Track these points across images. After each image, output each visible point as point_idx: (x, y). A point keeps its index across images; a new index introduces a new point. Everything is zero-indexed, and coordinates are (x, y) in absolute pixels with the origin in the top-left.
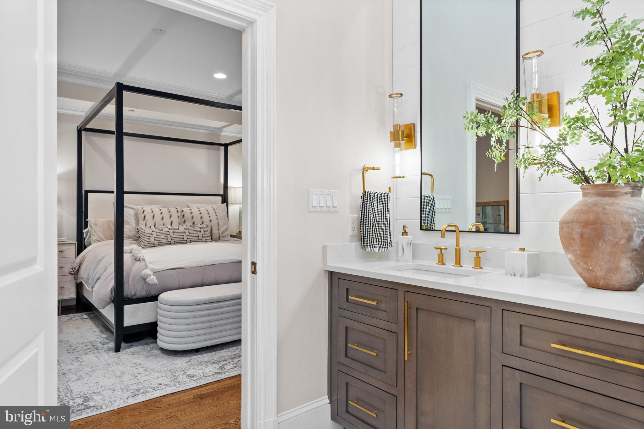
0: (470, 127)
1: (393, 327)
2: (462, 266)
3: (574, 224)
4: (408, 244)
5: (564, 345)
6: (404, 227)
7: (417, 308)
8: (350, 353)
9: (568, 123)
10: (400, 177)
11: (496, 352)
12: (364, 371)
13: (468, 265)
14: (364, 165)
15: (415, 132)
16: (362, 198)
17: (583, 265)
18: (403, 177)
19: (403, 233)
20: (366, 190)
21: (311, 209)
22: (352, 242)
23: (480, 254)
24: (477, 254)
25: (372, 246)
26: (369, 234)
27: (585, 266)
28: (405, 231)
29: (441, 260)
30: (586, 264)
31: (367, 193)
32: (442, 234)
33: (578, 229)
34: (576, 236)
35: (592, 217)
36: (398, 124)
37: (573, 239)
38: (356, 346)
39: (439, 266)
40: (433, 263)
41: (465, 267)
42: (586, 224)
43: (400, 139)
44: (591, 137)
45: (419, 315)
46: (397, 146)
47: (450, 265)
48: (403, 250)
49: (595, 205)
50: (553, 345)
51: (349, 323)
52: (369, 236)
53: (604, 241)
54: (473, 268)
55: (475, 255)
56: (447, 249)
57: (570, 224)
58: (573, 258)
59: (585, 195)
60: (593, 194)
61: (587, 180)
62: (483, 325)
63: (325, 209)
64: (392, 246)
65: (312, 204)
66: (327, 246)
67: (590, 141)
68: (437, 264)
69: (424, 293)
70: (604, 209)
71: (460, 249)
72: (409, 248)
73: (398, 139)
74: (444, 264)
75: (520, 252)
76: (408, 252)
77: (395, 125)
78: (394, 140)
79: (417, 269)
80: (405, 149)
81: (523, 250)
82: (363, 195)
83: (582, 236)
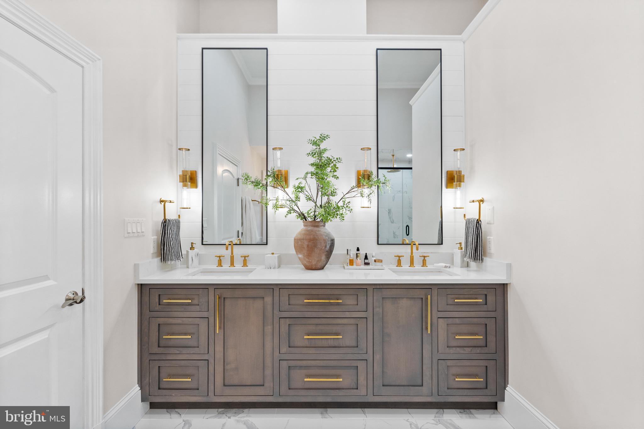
0: (245, 182)
1: (205, 314)
2: (235, 266)
3: (304, 240)
4: (196, 256)
5: (309, 300)
6: (192, 243)
7: (224, 298)
8: (162, 343)
9: (296, 188)
10: (187, 208)
11: (276, 312)
12: (178, 352)
13: (238, 266)
14: (160, 198)
15: (196, 176)
16: (163, 224)
17: (307, 260)
18: (190, 208)
19: (191, 248)
20: (167, 218)
21: (126, 235)
22: (153, 258)
23: (246, 258)
24: (245, 258)
25: (172, 260)
26: (169, 251)
27: (308, 260)
28: (192, 246)
29: (220, 264)
30: (309, 259)
31: (167, 220)
32: (226, 248)
33: (306, 243)
34: (305, 246)
35: (312, 237)
36: (186, 170)
37: (304, 248)
38: (170, 336)
39: (218, 268)
40: (214, 267)
41: (237, 266)
42: (310, 240)
43: (188, 181)
44: (306, 197)
45: (225, 302)
46: (185, 185)
47: (226, 266)
48: (192, 260)
49: (312, 231)
50: (305, 301)
51: (161, 321)
52: (169, 252)
53: (317, 248)
54: (242, 266)
55: (243, 258)
56: (224, 256)
57: (302, 241)
58: (302, 257)
59: (305, 226)
60: (310, 226)
61: (305, 218)
62: (268, 300)
63: (136, 234)
64: (183, 258)
65: (127, 231)
66: (138, 264)
67: (306, 199)
68: (217, 266)
69: (230, 287)
70: (316, 233)
71: (233, 256)
72: (196, 258)
73: (186, 181)
74: (222, 266)
75: (271, 255)
76: (196, 261)
77: (184, 171)
78: (183, 182)
79: (205, 272)
80: (191, 188)
81: (273, 254)
82: (163, 222)
83: (308, 246)
